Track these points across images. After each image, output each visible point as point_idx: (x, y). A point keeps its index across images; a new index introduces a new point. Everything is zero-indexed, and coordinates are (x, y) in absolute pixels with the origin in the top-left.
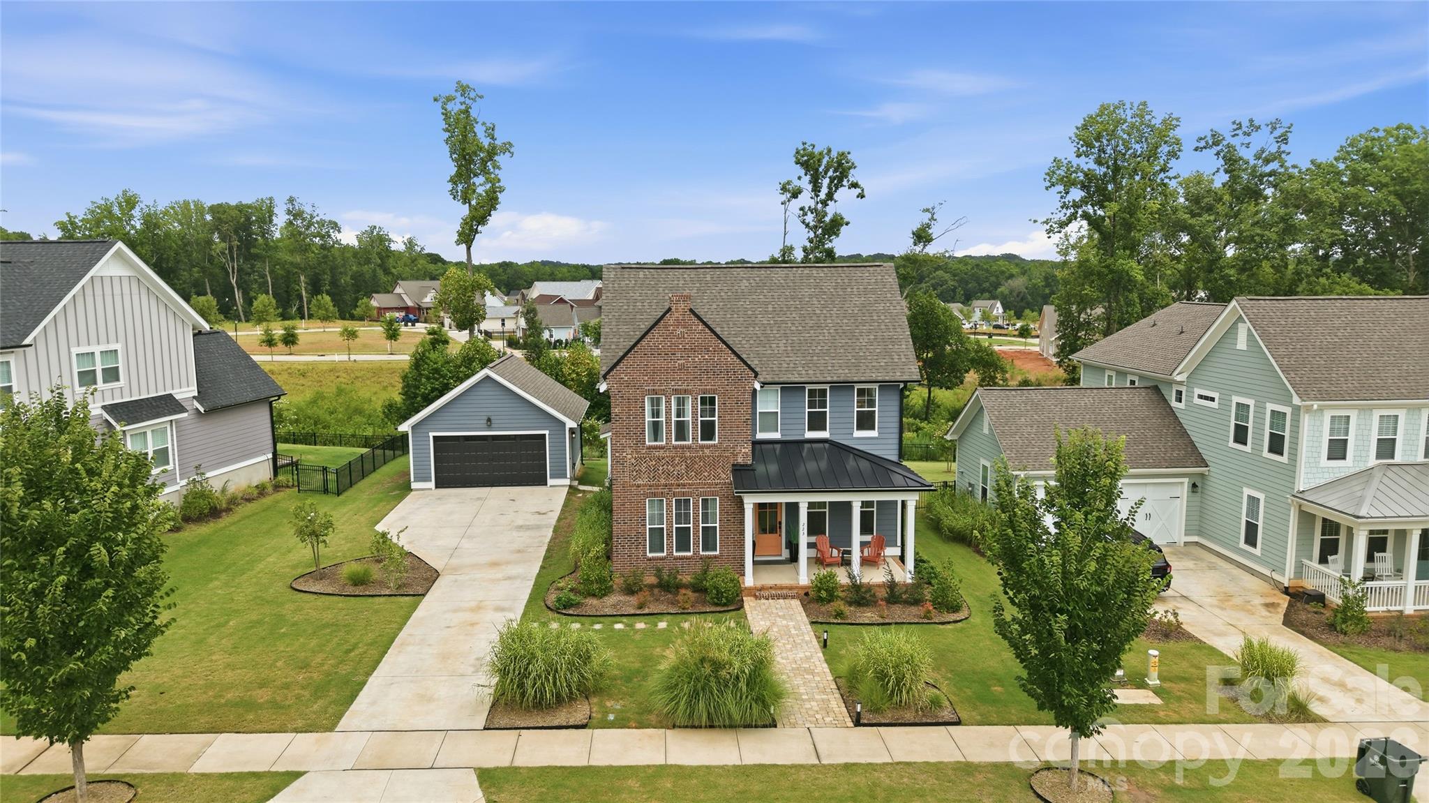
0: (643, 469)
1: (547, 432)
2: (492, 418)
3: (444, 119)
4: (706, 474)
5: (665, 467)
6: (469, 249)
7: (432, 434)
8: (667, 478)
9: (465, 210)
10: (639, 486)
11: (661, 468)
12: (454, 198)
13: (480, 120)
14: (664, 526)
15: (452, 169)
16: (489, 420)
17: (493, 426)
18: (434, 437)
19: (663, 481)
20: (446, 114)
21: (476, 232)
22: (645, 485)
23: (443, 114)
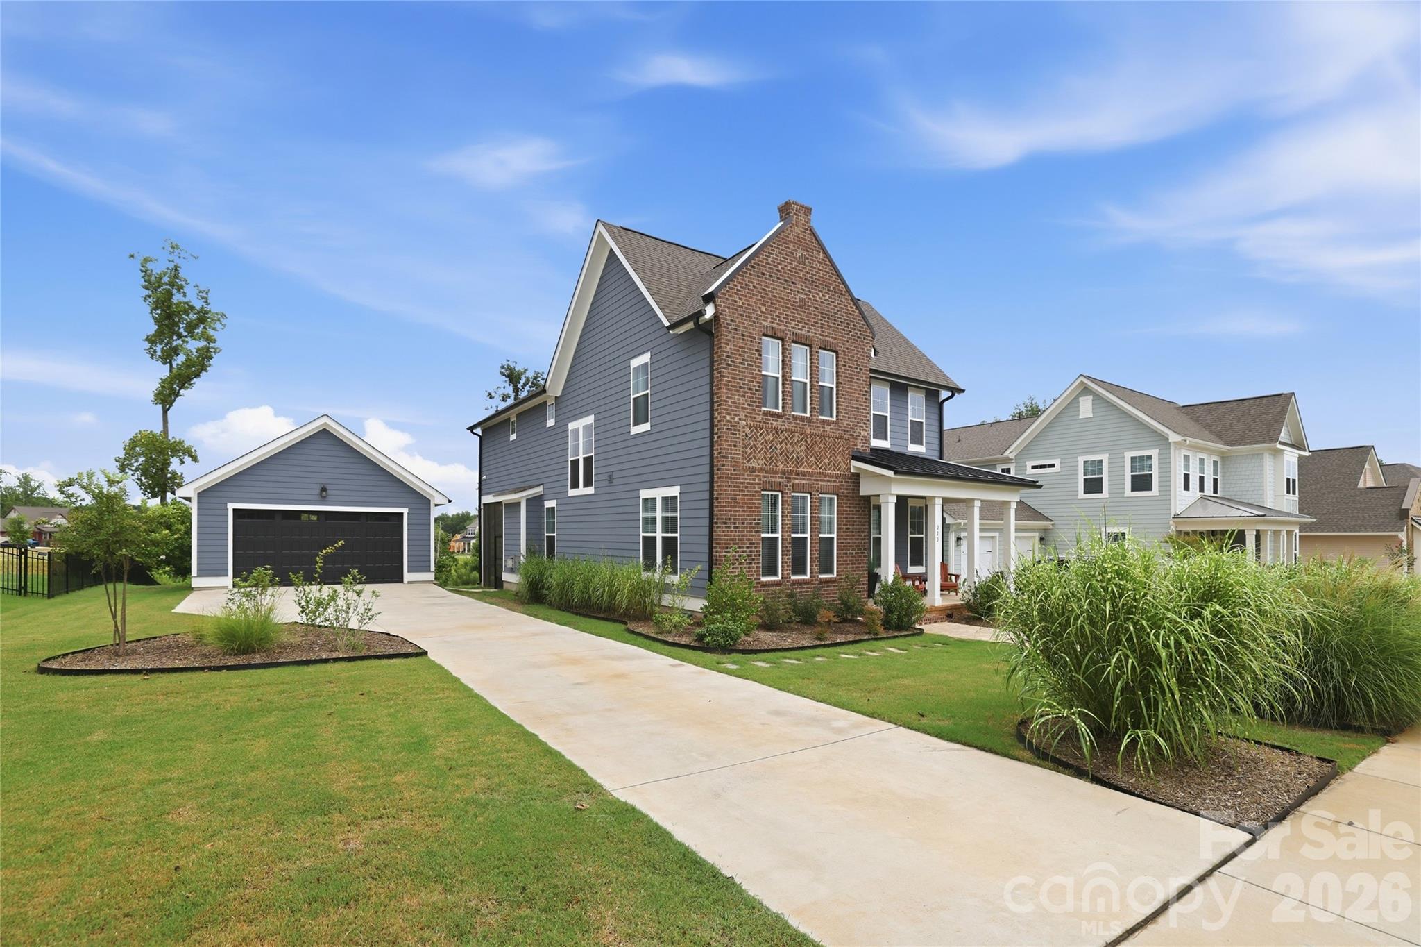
0: (760, 446)
1: (405, 511)
2: (328, 487)
3: (143, 277)
4: (826, 461)
5: (783, 444)
6: (165, 412)
7: (231, 506)
8: (786, 462)
9: (164, 371)
10: (753, 471)
11: (779, 446)
12: (152, 357)
13: (192, 282)
14: (779, 535)
15: (152, 328)
16: (324, 489)
17: (329, 498)
18: (234, 510)
19: (781, 466)
20: (146, 272)
21: (177, 395)
22: (761, 470)
23: (142, 271)
